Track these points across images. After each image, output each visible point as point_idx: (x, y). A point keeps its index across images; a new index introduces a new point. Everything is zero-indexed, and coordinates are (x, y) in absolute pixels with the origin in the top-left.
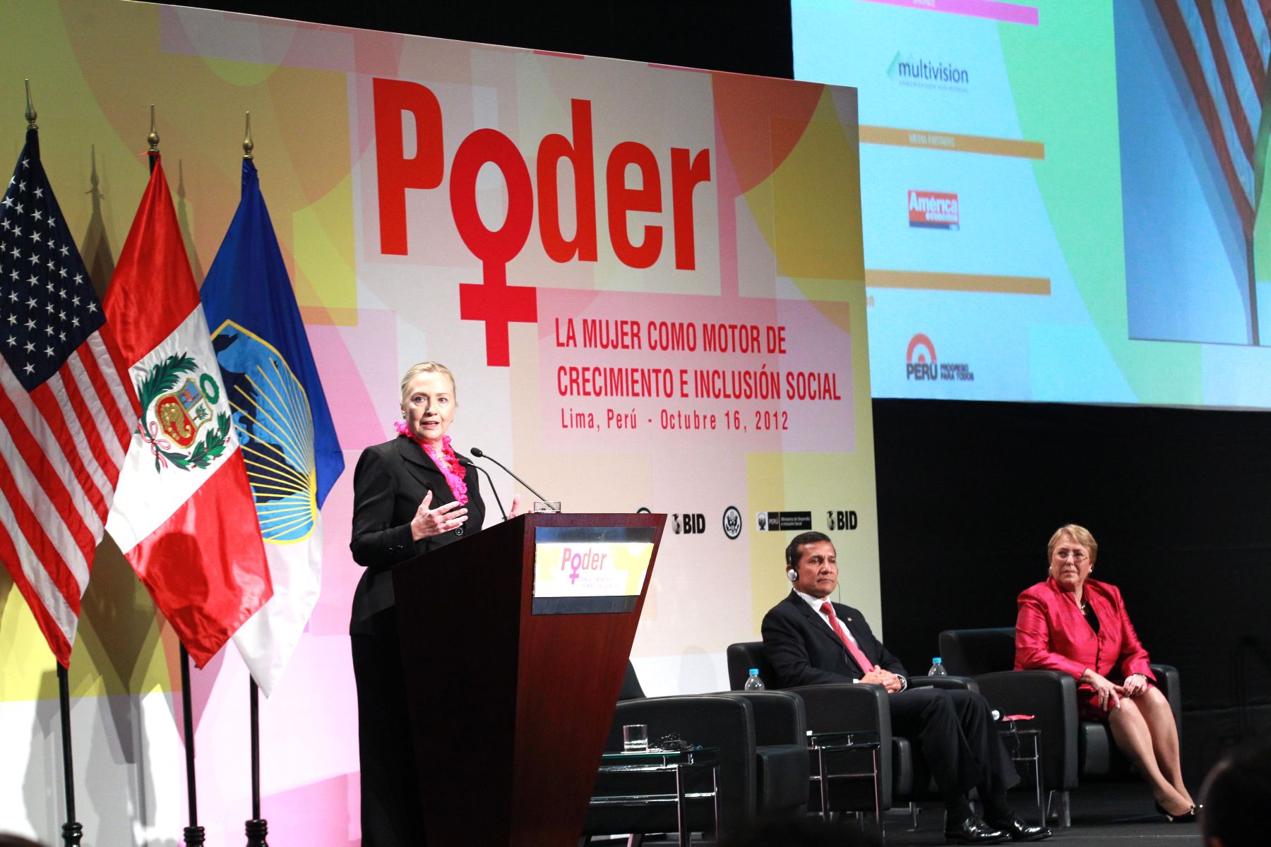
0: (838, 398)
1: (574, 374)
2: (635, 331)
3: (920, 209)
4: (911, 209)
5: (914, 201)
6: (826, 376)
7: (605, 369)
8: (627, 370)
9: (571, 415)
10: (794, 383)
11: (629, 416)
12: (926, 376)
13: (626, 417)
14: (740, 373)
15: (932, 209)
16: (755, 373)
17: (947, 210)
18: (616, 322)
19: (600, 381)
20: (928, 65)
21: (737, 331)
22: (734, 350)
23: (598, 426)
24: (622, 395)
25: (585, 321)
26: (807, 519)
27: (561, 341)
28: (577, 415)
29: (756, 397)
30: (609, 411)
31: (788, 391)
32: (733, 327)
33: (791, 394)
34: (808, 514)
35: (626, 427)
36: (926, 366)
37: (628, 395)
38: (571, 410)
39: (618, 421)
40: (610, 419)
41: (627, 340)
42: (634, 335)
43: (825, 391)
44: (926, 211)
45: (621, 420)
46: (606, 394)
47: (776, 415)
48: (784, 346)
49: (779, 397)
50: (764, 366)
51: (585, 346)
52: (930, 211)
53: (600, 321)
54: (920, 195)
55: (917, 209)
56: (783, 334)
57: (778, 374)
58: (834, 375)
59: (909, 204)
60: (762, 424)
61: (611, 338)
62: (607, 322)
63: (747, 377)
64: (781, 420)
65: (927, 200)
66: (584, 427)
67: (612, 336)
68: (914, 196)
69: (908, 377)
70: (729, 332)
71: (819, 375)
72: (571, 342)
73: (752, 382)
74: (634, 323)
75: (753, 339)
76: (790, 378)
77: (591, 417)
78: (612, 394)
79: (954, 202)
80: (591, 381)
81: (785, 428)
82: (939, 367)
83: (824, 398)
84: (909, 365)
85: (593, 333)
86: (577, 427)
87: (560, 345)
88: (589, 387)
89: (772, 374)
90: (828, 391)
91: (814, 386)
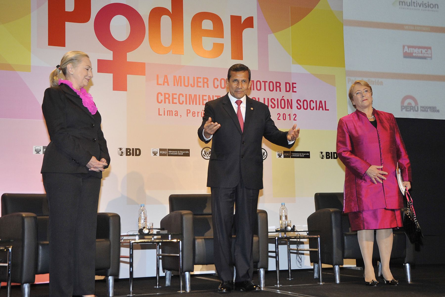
0: (328, 110)
1: (167, 96)
2: (206, 80)
3: (410, 52)
4: (404, 51)
5: (406, 49)
6: (321, 102)
7: (186, 95)
8: (199, 95)
9: (164, 111)
10: (301, 104)
11: (200, 113)
12: (412, 110)
13: (198, 113)
14: (268, 99)
15: (417, 52)
16: (278, 99)
17: (425, 52)
18: (194, 78)
19: (182, 99)
20: (415, 2)
21: (267, 84)
22: (265, 90)
23: (181, 116)
24: (196, 104)
25: (175, 77)
26: (308, 154)
27: (159, 83)
28: (168, 111)
29: (278, 108)
30: (187, 110)
31: (297, 107)
32: (265, 82)
33: (299, 107)
34: (309, 152)
35: (198, 116)
36: (413, 107)
37: (200, 104)
38: (164, 109)
39: (193, 114)
40: (187, 113)
41: (201, 84)
42: (204, 83)
43: (320, 107)
44: (413, 52)
45: (195, 114)
46: (186, 104)
47: (290, 115)
48: (295, 90)
49: (291, 108)
50: (283, 97)
51: (174, 85)
52: (415, 53)
53: (184, 77)
54: (409, 47)
55: (408, 52)
56: (294, 85)
57: (291, 100)
58: (325, 102)
59: (404, 50)
60: (281, 118)
61: (190, 83)
62: (188, 78)
63: (273, 100)
64: (293, 117)
65: (414, 49)
66: (172, 115)
67: (191, 82)
68: (406, 47)
69: (402, 110)
70: (263, 84)
71: (316, 101)
72: (166, 84)
73: (276, 103)
74: (204, 78)
75: (277, 87)
76: (299, 102)
77: (176, 112)
78: (190, 104)
79: (429, 50)
80: (177, 98)
81: (294, 120)
82: (419, 108)
83: (319, 109)
84: (402, 106)
85: (178, 81)
86: (168, 115)
87: (158, 84)
88: (176, 101)
89: (288, 100)
90: (322, 107)
91: (313, 105)
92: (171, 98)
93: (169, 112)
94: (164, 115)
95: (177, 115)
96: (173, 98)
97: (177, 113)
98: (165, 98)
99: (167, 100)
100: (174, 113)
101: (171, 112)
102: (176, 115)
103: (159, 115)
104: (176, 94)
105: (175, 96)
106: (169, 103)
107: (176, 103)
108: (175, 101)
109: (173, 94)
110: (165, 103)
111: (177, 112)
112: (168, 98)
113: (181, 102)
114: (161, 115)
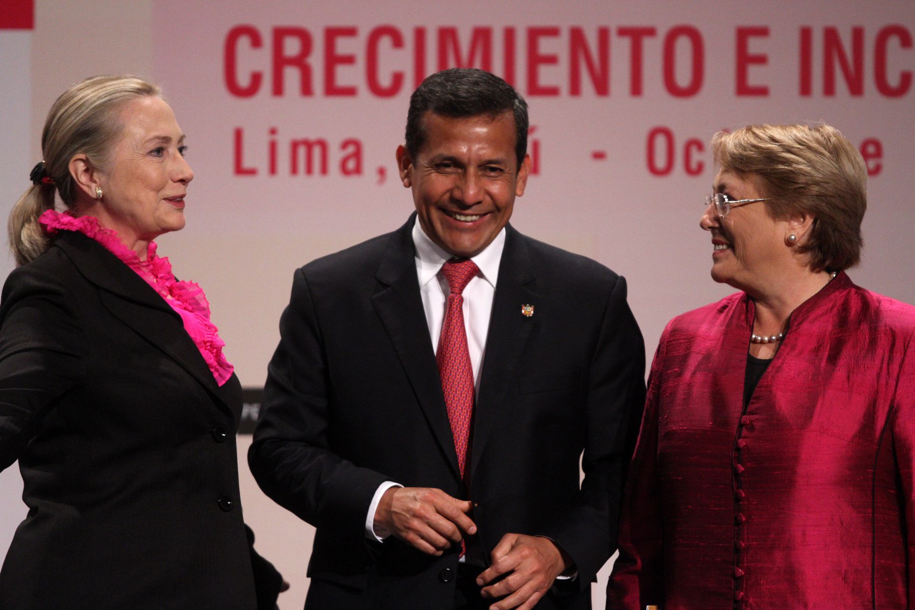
1: (292, 47)
7: (420, 34)
8: (510, 34)
28: (295, 145)
38: (273, 132)
77: (351, 149)
86: (294, 170)
92: (317, 61)
93: (302, 152)
94: (273, 170)
95: (358, 170)
96: (332, 60)
97: (358, 155)
98: (280, 62)
99: (292, 76)
100: (336, 156)
101: (317, 152)
102: (351, 165)
103: (240, 170)
104: (350, 32)
105: (343, 46)
106: (306, 89)
107: (350, 92)
108: (345, 76)
109: (332, 34)
110: (278, 89)
111: (357, 144)
112: (300, 62)
113: (385, 81)
114: (252, 172)
